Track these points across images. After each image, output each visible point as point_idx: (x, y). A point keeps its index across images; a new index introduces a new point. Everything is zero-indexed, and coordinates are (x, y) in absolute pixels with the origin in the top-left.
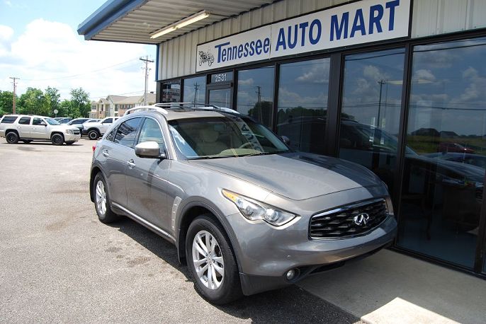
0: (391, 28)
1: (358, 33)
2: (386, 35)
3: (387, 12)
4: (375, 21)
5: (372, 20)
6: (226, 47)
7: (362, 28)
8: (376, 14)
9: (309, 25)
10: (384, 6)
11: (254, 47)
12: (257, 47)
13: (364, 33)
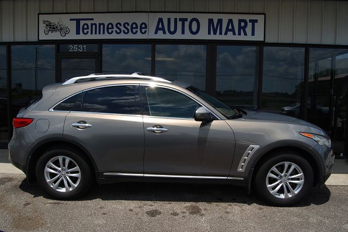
0: (253, 34)
1: (230, 33)
2: (249, 38)
3: (250, 25)
4: (242, 29)
5: (240, 28)
6: (89, 23)
7: (233, 30)
8: (243, 24)
9: (189, 21)
10: (248, 21)
11: (129, 27)
12: (132, 28)
13: (234, 34)
